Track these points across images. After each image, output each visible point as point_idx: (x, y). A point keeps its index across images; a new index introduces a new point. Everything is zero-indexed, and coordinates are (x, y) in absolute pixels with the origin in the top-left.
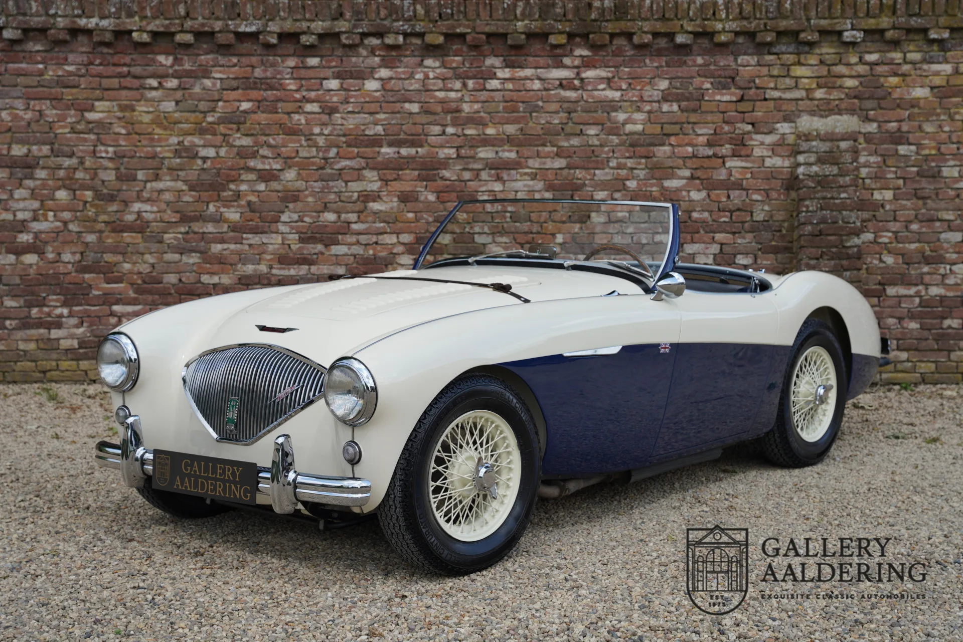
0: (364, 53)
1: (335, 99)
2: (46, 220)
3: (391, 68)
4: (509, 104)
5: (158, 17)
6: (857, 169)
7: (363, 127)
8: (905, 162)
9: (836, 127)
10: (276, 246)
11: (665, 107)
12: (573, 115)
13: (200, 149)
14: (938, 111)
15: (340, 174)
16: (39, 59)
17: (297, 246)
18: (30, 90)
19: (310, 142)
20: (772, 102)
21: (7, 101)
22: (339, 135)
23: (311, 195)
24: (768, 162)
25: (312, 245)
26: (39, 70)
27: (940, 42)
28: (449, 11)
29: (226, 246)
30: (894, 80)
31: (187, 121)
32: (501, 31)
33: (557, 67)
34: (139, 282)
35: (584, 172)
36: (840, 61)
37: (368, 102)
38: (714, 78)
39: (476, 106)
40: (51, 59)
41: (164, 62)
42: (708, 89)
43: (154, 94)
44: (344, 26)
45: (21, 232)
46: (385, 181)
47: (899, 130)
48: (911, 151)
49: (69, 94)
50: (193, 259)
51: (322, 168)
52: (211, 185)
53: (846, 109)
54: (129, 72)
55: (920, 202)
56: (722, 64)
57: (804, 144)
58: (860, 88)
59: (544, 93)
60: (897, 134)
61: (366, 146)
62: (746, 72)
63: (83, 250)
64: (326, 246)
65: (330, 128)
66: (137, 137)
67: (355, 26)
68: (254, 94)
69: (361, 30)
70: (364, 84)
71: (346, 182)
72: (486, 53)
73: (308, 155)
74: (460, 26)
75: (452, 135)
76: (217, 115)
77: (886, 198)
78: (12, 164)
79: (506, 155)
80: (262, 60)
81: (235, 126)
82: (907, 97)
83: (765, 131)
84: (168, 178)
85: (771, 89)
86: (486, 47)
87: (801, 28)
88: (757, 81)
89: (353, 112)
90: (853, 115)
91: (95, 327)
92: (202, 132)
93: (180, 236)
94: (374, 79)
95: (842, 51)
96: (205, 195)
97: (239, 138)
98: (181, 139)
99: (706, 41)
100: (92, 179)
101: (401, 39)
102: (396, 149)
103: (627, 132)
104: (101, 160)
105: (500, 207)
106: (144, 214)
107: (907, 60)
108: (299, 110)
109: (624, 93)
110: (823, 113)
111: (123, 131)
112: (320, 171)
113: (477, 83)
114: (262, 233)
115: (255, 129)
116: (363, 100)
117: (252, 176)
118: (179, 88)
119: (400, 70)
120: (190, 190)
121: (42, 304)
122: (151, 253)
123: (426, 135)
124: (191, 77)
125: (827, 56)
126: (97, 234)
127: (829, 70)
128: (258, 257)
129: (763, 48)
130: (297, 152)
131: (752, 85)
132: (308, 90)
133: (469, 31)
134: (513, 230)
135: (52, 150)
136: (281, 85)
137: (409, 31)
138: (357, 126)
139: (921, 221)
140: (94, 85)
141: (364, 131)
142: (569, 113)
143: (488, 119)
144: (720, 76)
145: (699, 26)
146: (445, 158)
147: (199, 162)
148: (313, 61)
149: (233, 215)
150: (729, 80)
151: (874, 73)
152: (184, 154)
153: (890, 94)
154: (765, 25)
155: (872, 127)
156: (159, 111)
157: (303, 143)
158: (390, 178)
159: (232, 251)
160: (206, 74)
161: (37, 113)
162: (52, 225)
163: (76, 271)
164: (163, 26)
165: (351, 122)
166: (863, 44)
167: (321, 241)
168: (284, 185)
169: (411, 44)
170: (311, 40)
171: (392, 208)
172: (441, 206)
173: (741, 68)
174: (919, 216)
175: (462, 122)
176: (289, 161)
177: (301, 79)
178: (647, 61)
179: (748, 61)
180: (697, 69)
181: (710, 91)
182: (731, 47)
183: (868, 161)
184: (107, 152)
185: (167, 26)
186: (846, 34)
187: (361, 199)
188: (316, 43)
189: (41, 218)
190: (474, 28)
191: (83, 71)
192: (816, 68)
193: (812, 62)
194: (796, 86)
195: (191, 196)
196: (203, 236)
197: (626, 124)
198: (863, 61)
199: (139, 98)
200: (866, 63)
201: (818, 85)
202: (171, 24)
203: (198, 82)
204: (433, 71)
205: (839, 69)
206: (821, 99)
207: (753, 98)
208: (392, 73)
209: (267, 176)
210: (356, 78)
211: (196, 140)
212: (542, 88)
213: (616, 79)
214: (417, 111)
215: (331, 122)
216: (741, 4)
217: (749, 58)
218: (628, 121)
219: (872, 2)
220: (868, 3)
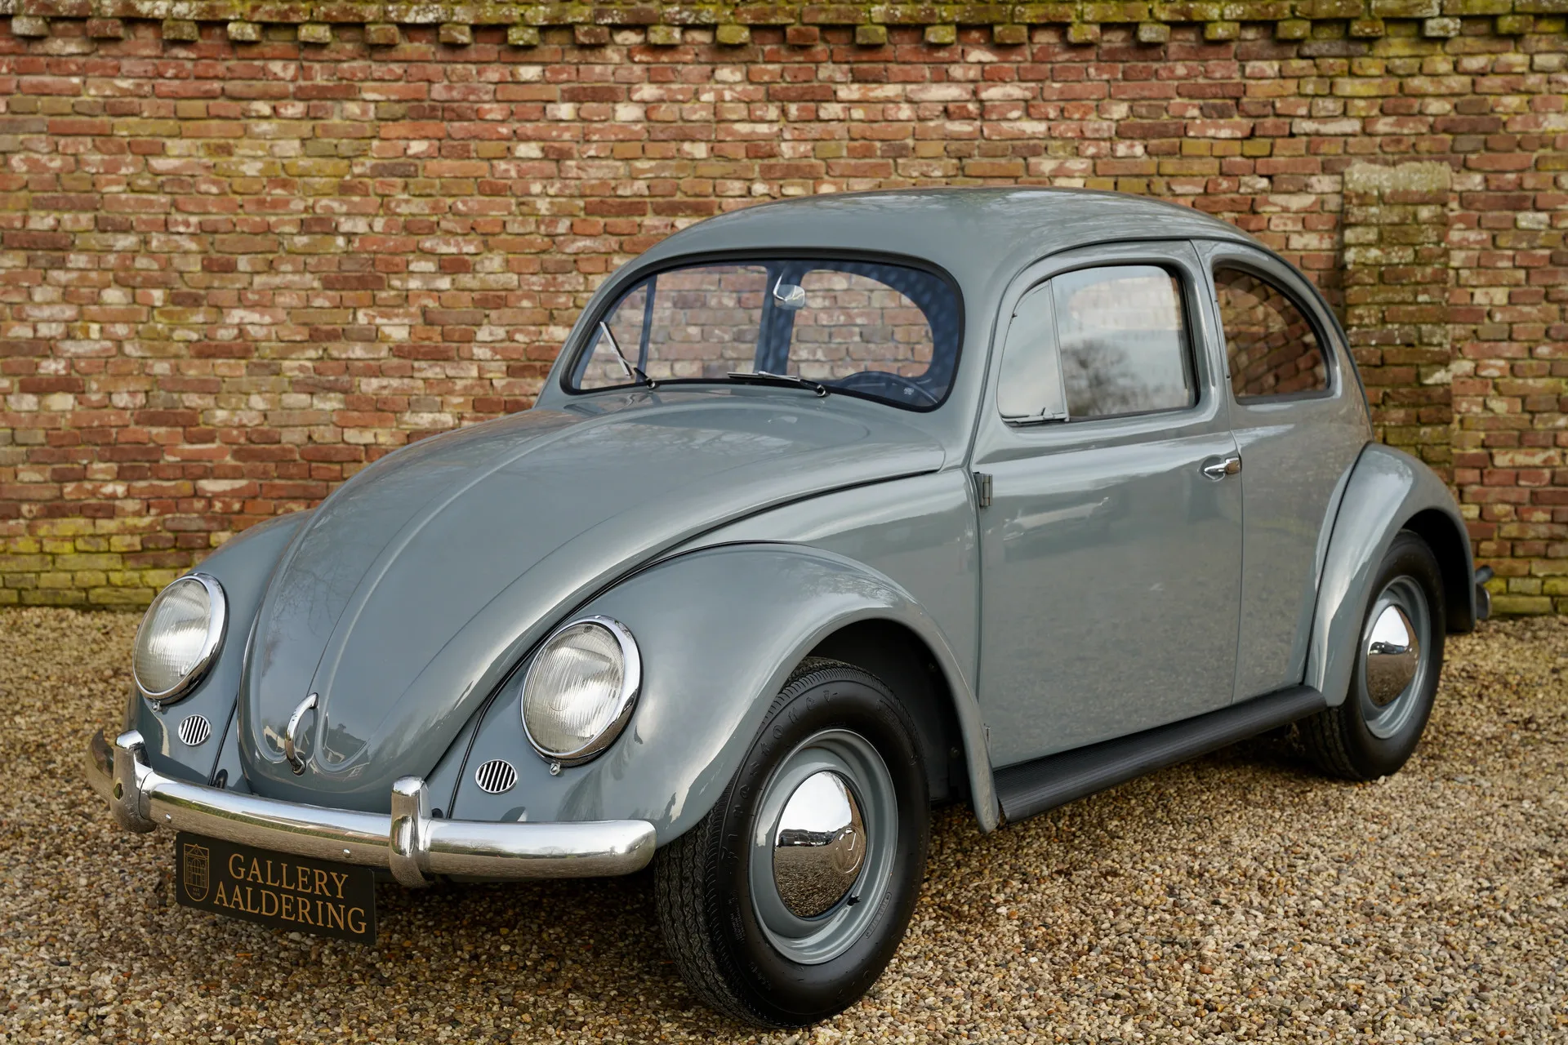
0: (616, 58)
1: (567, 136)
2: (88, 338)
3: (661, 83)
4: (858, 144)
6: (1446, 253)
7: (613, 183)
8: (1529, 242)
9: (1411, 182)
10: (469, 382)
11: (1122, 149)
12: (965, 161)
13: (342, 219)
15: (575, 262)
16: (73, 67)
17: (504, 382)
18: (58, 119)
19: (525, 209)
20: (1304, 139)
21: (21, 137)
22: (572, 196)
23: (527, 297)
24: (1296, 242)
25: (529, 380)
26: (74, 86)
29: (385, 382)
30: (1513, 101)
31: (320, 173)
32: (846, 20)
33: (937, 81)
34: (242, 440)
36: (1421, 68)
37: (622, 141)
38: (1203, 98)
39: (803, 148)
40: (95, 68)
41: (281, 74)
42: (1194, 118)
43: (264, 126)
44: (581, 13)
45: (46, 357)
47: (1520, 186)
48: (1540, 223)
49: (123, 129)
50: (331, 403)
51: (544, 252)
52: (358, 279)
53: (1429, 152)
54: (223, 89)
55: (1555, 307)
56: (1218, 75)
57: (1355, 210)
59: (917, 125)
60: (1515, 193)
61: (618, 215)
62: (1259, 90)
63: (147, 388)
65: (558, 185)
66: (239, 199)
67: (600, 14)
68: (432, 127)
69: (610, 21)
70: (614, 111)
71: (586, 274)
72: (820, 57)
73: (522, 230)
74: (774, 13)
75: (763, 195)
76: (369, 162)
77: (1496, 302)
78: (30, 243)
80: (445, 72)
81: (399, 181)
83: (1291, 188)
84: (289, 268)
85: (1302, 117)
86: (820, 48)
87: (1354, 14)
88: (1278, 105)
89: (597, 157)
90: (1441, 160)
91: (169, 516)
92: (345, 190)
93: (309, 364)
94: (631, 100)
95: (1423, 52)
96: (349, 296)
97: (407, 202)
98: (310, 201)
99: (1192, 37)
100: (162, 270)
101: (677, 34)
102: (669, 220)
104: (177, 237)
105: (842, 318)
106: (249, 327)
107: (1535, 67)
108: (507, 155)
109: (1050, 124)
110: (1390, 158)
111: (214, 190)
112: (545, 257)
113: (803, 109)
114: (444, 360)
115: (432, 186)
116: (613, 137)
117: (429, 266)
118: (308, 116)
119: (674, 86)
120: (326, 288)
121: (81, 476)
122: (260, 393)
123: (719, 196)
124: (326, 98)
125: (1398, 62)
126: (173, 361)
127: (1401, 87)
128: (438, 399)
129: (1289, 47)
130: (504, 223)
131: (1269, 110)
132: (519, 121)
133: (792, 20)
134: (864, 355)
135: (96, 219)
136: (477, 111)
137: (690, 21)
138: (603, 183)
139: (1556, 341)
140: (162, 113)
141: (614, 189)
142: (960, 159)
143: (823, 170)
144: (1215, 97)
145: (1180, 11)
147: (341, 241)
148: (529, 72)
149: (398, 332)
150: (1229, 102)
151: (1478, 88)
152: (317, 229)
154: (1293, 8)
155: (1476, 181)
156: (273, 155)
157: (514, 208)
159: (396, 389)
160: (352, 93)
161: (72, 160)
162: (97, 346)
163: (137, 423)
164: (279, 13)
165: (596, 173)
166: (1460, 40)
167: (544, 374)
168: (482, 281)
169: (693, 43)
170: (527, 37)
171: (662, 319)
172: (745, 316)
173: (1253, 82)
174: (1552, 332)
175: (778, 174)
176: (490, 240)
177: (510, 101)
178: (1092, 71)
179: (1262, 70)
180: (1176, 83)
181: (1198, 122)
182: (1234, 46)
183: (1467, 240)
184: (187, 224)
185: (285, 14)
186: (1430, 23)
188: (535, 42)
189: (79, 335)
190: (799, 17)
191: (147, 89)
192: (1379, 81)
193: (1374, 71)
194: (1345, 114)
195: (327, 298)
196: (347, 366)
197: (1056, 176)
198: (1460, 69)
199: (240, 133)
200: (1466, 73)
201: (1381, 110)
202: (291, 9)
203: (337, 107)
204: (731, 89)
205: (1417, 83)
206: (1386, 134)
207: (1270, 132)
208: (662, 92)
209: (453, 266)
210: (601, 101)
211: (335, 205)
212: (914, 117)
213: (1038, 102)
214: (705, 155)
215: (560, 175)
217: (1265, 64)
218: (1058, 173)
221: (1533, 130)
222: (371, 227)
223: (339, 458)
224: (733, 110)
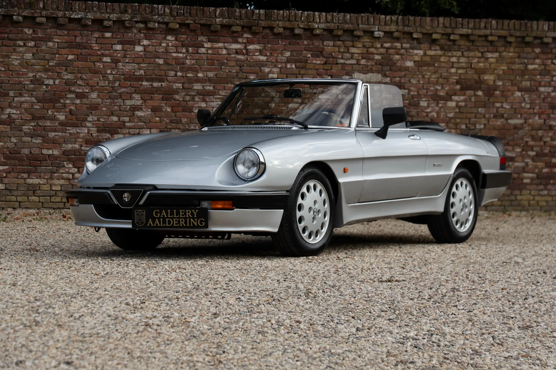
0: (135, 31)
1: (119, 55)
3: (149, 40)
4: (210, 61)
5: (28, 8)
7: (133, 71)
8: (403, 98)
9: (371, 79)
10: (84, 134)
11: (289, 66)
12: (242, 68)
13: (45, 80)
14: (418, 73)
15: (120, 96)
17: (96, 134)
19: (105, 78)
20: (341, 65)
22: (120, 75)
23: (105, 107)
25: (104, 134)
27: (417, 39)
28: (182, 12)
29: (56, 134)
30: (397, 57)
31: (38, 65)
32: (209, 23)
33: (234, 43)
34: (8, 153)
36: (372, 46)
37: (136, 57)
38: (312, 51)
39: (193, 62)
41: (28, 32)
42: (309, 57)
43: (21, 49)
44: (127, 17)
46: (144, 100)
47: (400, 82)
48: (405, 93)
50: (39, 141)
51: (110, 92)
52: (49, 99)
53: (375, 70)
54: (8, 37)
56: (316, 45)
58: (382, 60)
59: (228, 56)
60: (399, 84)
61: (135, 81)
62: (328, 49)
64: (112, 135)
65: (116, 71)
66: (11, 72)
67: (133, 18)
68: (75, 51)
69: (136, 20)
70: (134, 48)
71: (124, 100)
72: (199, 34)
73: (104, 85)
74: (187, 20)
75: (180, 76)
76: (55, 62)
79: (208, 88)
80: (81, 34)
81: (64, 68)
84: (27, 95)
85: (340, 58)
86: (199, 31)
87: (355, 29)
88: (333, 54)
89: (129, 63)
90: (379, 73)
92: (46, 70)
93: (32, 128)
94: (140, 45)
95: (373, 41)
96: (46, 105)
98: (35, 74)
99: (309, 33)
101: (156, 25)
102: (151, 83)
103: (269, 78)
106: (12, 115)
107: (403, 47)
108: (100, 61)
109: (268, 57)
110: (365, 72)
111: (3, 69)
112: (110, 94)
113: (193, 50)
114: (76, 127)
115: (75, 70)
116: (134, 56)
117: (73, 96)
118: (35, 46)
119: (153, 41)
120: (38, 102)
122: (15, 137)
123: (166, 76)
124: (42, 41)
125: (366, 43)
127: (367, 51)
128: (74, 140)
129: (337, 37)
130: (98, 83)
132: (103, 50)
133: (192, 22)
136: (90, 46)
137: (161, 21)
138: (130, 70)
142: (240, 67)
143: (199, 69)
144: (315, 51)
145: (306, 25)
146: (176, 89)
147: (44, 87)
148: (108, 35)
149: (62, 117)
150: (319, 53)
151: (388, 53)
152: (37, 83)
154: (338, 26)
155: (387, 80)
156: (23, 59)
157: (101, 78)
158: (147, 98)
159: (60, 136)
160: (50, 39)
164: (30, 13)
165: (128, 68)
166: (383, 38)
167: (109, 132)
168: (90, 101)
169: (160, 27)
170: (109, 23)
171: (147, 115)
172: (173, 114)
173: (325, 47)
175: (185, 70)
176: (93, 88)
177: (101, 44)
178: (280, 42)
179: (329, 44)
180: (304, 46)
181: (311, 58)
182: (321, 36)
185: (33, 13)
186: (376, 33)
187: (131, 109)
188: (112, 25)
190: (194, 21)
192: (361, 49)
193: (360, 46)
194: (352, 58)
195: (39, 106)
196: (44, 128)
198: (383, 46)
199: (12, 51)
200: (385, 48)
201: (362, 57)
202: (35, 12)
203: (45, 44)
204: (171, 43)
205: (372, 50)
206: (364, 65)
207: (331, 62)
208: (149, 42)
209: (81, 96)
210: (130, 45)
211: (43, 75)
212: (227, 53)
213: (264, 50)
214: (162, 63)
215: (116, 67)
216: (326, 15)
217: (329, 42)
218: (270, 72)
219: (387, 18)
220: (385, 18)
221: (403, 65)
222: (54, 83)
223: (40, 159)
224: (171, 49)
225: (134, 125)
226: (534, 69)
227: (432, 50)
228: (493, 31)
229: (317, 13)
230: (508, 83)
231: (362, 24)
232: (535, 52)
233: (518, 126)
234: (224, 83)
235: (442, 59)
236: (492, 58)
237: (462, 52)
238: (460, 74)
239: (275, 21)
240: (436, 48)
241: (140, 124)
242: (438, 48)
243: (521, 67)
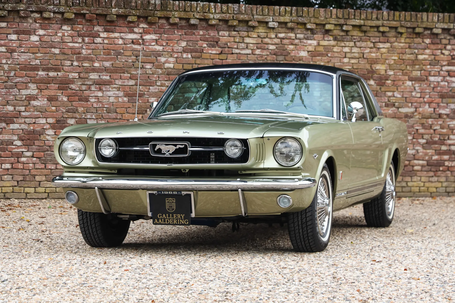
0: (31, 21)
1: (14, 45)
3: (45, 29)
4: (106, 51)
7: (29, 61)
11: (185, 56)
15: (16, 85)
19: (0, 68)
20: (236, 55)
22: (15, 64)
23: (0, 97)
27: (311, 30)
28: (78, 2)
30: (292, 47)
32: (105, 13)
33: (131, 33)
35: (144, 87)
36: (267, 36)
37: (31, 47)
38: (208, 41)
39: (89, 51)
42: (205, 47)
44: (22, 7)
46: (41, 90)
51: (6, 82)
56: (212, 35)
58: (276, 50)
59: (124, 46)
61: (30, 71)
62: (223, 40)
64: (7, 124)
65: (11, 60)
67: (28, 7)
69: (31, 10)
70: (30, 37)
71: (19, 90)
72: (95, 24)
74: (83, 10)
75: (76, 66)
79: (104, 77)
82: (297, 55)
85: (235, 48)
86: (95, 21)
87: (250, 19)
88: (229, 44)
89: (24, 52)
94: (35, 35)
95: (268, 31)
99: (205, 23)
101: (52, 15)
102: (47, 73)
103: (166, 67)
105: (101, 105)
107: (297, 38)
109: (164, 47)
112: (5, 83)
113: (89, 39)
116: (29, 46)
119: (49, 31)
123: (62, 66)
125: (261, 34)
127: (262, 41)
129: (232, 28)
131: (226, 46)
133: (88, 12)
134: (107, 117)
137: (57, 11)
138: (26, 60)
142: (137, 57)
143: (95, 59)
144: (211, 41)
145: (202, 16)
146: (72, 78)
148: (3, 25)
150: (214, 43)
151: (282, 43)
153: (290, 53)
154: (233, 17)
158: (42, 87)
165: (23, 58)
166: (277, 29)
167: (5, 121)
169: (56, 17)
170: (4, 13)
171: (43, 104)
172: (70, 104)
173: (221, 37)
175: (81, 59)
178: (176, 32)
179: (224, 34)
180: (200, 37)
182: (216, 27)
186: (270, 23)
187: (27, 99)
190: (90, 11)
192: (256, 39)
193: (255, 36)
194: (247, 48)
197: (165, 63)
198: (277, 37)
200: (279, 38)
201: (257, 47)
204: (67, 32)
205: (266, 40)
206: (258, 55)
207: (227, 52)
208: (45, 32)
210: (26, 35)
212: (123, 43)
213: (160, 40)
214: (58, 53)
215: (12, 57)
216: (222, 6)
217: (225, 32)
218: (166, 62)
219: (282, 9)
220: (280, 9)
224: (66, 39)
225: (31, 115)
226: (425, 60)
227: (325, 40)
228: (385, 22)
229: (212, 4)
230: (399, 72)
231: (257, 14)
232: (425, 43)
233: (409, 115)
234: (121, 73)
235: (335, 49)
236: (384, 48)
237: (355, 42)
238: (353, 63)
239: (171, 11)
240: (329, 39)
241: (36, 113)
242: (331, 38)
243: (412, 57)
